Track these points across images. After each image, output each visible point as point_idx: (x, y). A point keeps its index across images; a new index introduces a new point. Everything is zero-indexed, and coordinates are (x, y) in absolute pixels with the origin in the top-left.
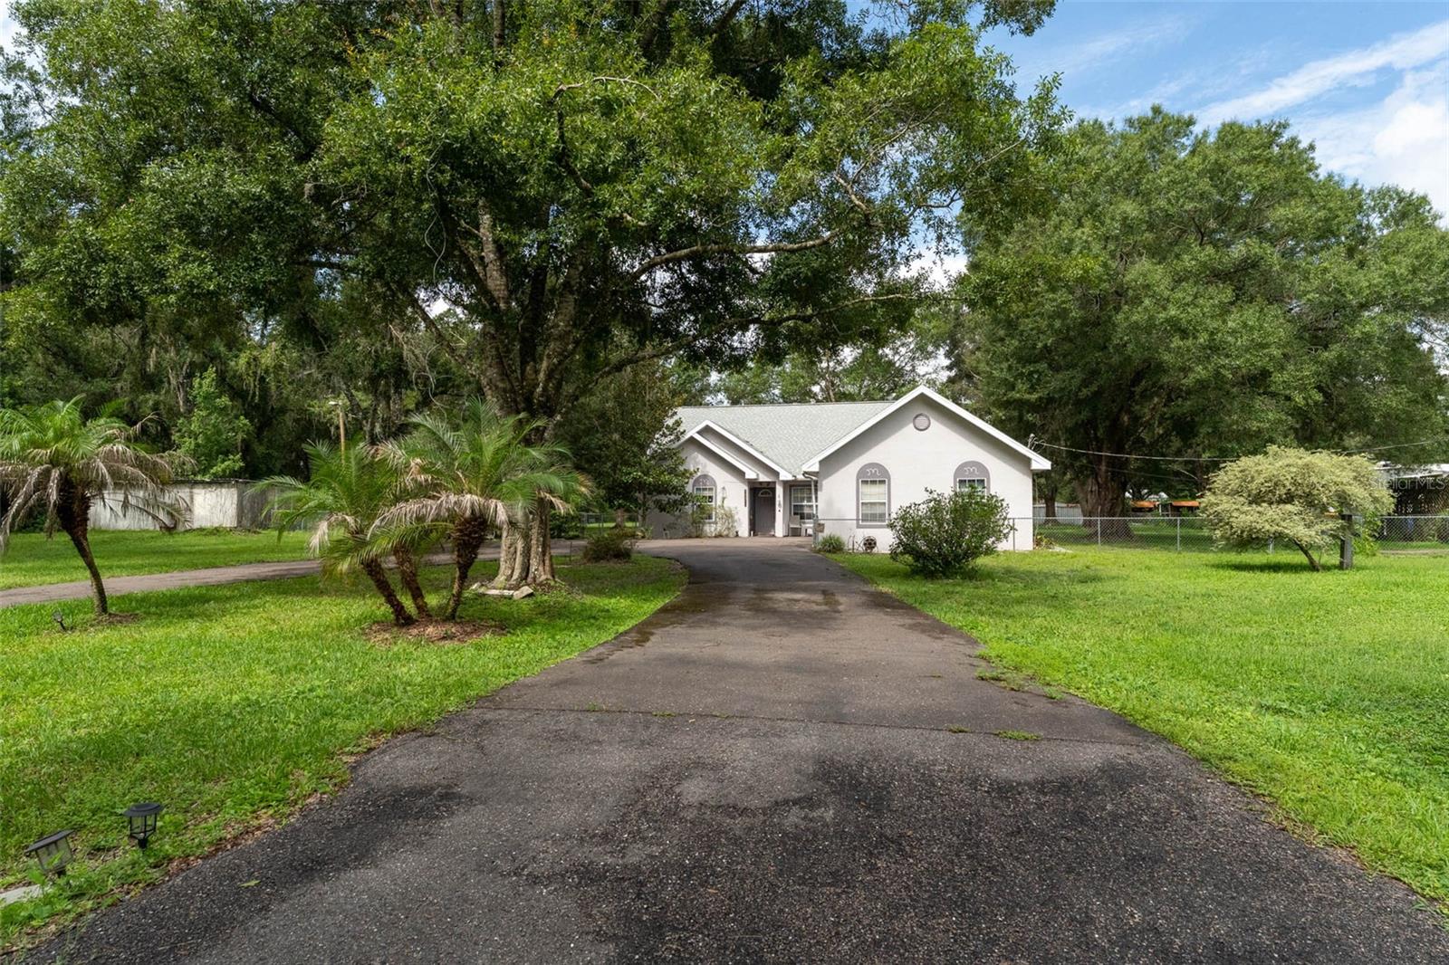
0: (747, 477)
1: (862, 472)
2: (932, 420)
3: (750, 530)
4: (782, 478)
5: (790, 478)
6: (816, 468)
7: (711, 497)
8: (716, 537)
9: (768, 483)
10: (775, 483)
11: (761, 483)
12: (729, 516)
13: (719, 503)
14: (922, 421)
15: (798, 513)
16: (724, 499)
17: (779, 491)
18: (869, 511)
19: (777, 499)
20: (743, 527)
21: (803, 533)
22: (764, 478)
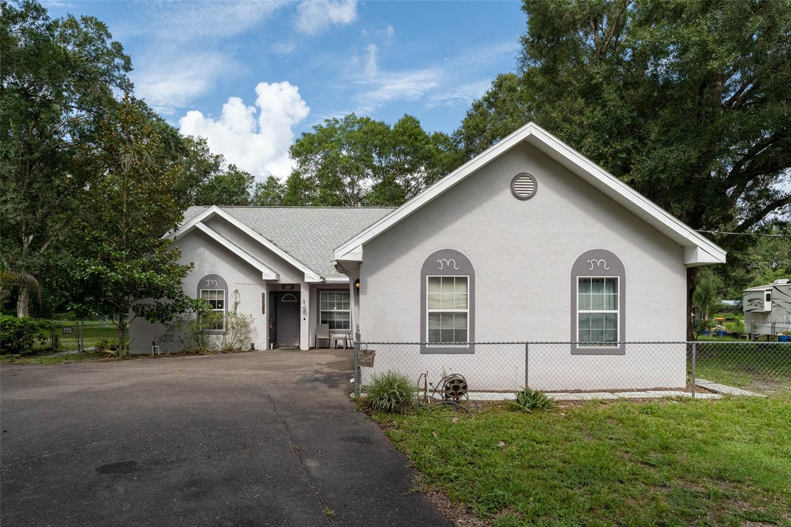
0: (264, 278)
1: (430, 265)
2: (540, 185)
3: (270, 341)
4: (307, 280)
5: (317, 279)
6: (357, 255)
7: (221, 302)
8: (223, 352)
9: (292, 286)
10: (299, 285)
11: (284, 285)
12: (243, 326)
13: (231, 309)
14: (523, 185)
15: (327, 321)
16: (236, 304)
17: (305, 296)
18: (441, 327)
19: (302, 305)
20: (261, 340)
21: (333, 344)
22: (286, 279)
